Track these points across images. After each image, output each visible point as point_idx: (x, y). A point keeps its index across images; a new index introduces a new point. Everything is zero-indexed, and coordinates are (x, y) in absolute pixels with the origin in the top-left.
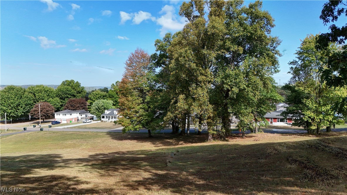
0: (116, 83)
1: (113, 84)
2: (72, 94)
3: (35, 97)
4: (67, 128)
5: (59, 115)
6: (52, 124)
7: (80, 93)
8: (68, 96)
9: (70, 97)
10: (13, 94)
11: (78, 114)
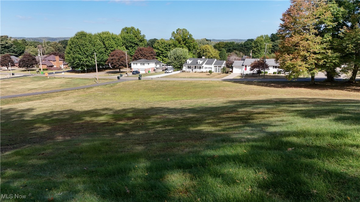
0: (177, 30)
1: (174, 32)
2: (135, 43)
3: (104, 45)
4: (161, 77)
5: (136, 65)
6: (133, 74)
7: (141, 41)
8: (132, 44)
9: (134, 47)
10: (87, 41)
11: (154, 63)
